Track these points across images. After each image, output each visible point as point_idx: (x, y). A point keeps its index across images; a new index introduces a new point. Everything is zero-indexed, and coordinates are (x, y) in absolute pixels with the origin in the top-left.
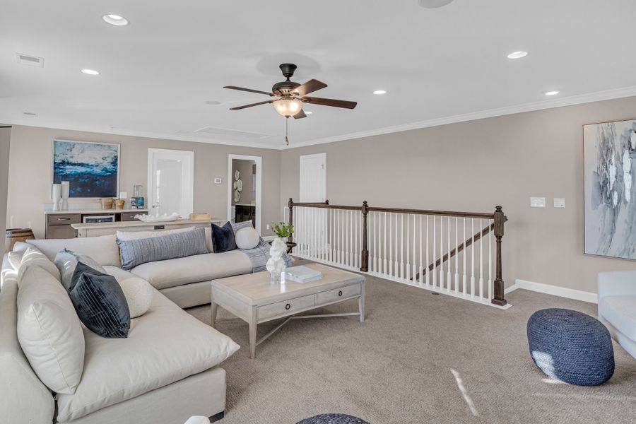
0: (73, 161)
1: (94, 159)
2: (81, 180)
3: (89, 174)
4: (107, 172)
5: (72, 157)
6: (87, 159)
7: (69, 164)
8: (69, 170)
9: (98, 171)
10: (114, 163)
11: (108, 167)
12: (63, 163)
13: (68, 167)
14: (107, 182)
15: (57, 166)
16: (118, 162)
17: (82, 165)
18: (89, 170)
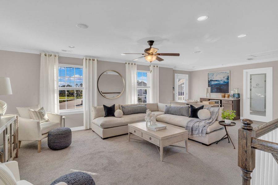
0: (214, 80)
1: (220, 78)
2: (216, 86)
3: (219, 84)
4: (225, 83)
5: (213, 78)
6: (218, 78)
7: (213, 81)
8: (213, 83)
9: (222, 82)
10: (228, 79)
11: (225, 81)
12: (211, 81)
13: (212, 82)
14: (225, 87)
15: (209, 82)
16: (229, 78)
17: (216, 81)
18: (219, 82)
